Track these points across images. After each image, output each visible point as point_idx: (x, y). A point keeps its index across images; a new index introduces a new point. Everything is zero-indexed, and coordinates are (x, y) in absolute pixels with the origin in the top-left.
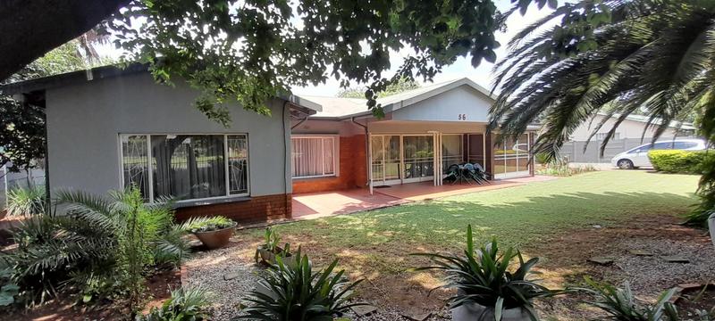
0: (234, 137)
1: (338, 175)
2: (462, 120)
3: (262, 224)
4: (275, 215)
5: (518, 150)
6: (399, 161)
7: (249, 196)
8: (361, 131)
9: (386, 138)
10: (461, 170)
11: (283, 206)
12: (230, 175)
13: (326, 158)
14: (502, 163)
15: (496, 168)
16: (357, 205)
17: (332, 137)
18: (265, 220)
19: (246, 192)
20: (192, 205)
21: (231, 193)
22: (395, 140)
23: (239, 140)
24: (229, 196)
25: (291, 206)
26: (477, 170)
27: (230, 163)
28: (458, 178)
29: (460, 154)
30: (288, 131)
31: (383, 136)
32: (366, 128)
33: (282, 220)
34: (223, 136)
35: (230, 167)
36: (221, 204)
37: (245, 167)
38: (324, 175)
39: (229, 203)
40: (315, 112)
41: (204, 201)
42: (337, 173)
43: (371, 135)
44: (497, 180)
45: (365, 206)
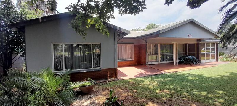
0: (95, 45)
1: (133, 60)
2: (190, 37)
3: (105, 80)
4: (111, 77)
5: (205, 50)
6: (158, 55)
7: (101, 69)
8: (144, 42)
9: (153, 45)
10: (186, 59)
11: (114, 73)
12: (93, 60)
13: (129, 53)
14: (204, 56)
15: (201, 58)
16: (144, 73)
17: (131, 45)
18: (107, 78)
19: (99, 67)
20: (79, 72)
21: (94, 67)
22: (156, 46)
23: (97, 46)
24: (93, 69)
25: (117, 73)
26: (194, 59)
27: (93, 55)
28: (185, 62)
29: (184, 52)
30: (116, 42)
31: (151, 44)
32: (146, 41)
33: (114, 78)
34: (91, 44)
35: (93, 57)
36: (90, 72)
37: (99, 57)
38: (128, 60)
39: (93, 71)
40: (127, 34)
41: (83, 70)
42: (133, 59)
43: (148, 44)
44: (202, 63)
45: (147, 74)
